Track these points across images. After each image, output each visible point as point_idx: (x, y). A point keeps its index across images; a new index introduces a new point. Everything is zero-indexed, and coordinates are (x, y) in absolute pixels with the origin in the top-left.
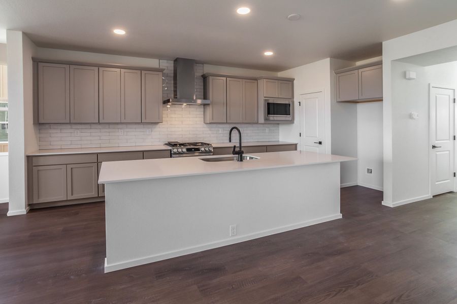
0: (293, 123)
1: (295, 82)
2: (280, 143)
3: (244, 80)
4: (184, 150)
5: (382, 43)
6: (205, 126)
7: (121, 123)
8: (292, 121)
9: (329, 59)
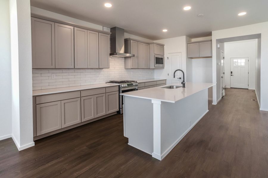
0: (164, 68)
1: (165, 46)
2: (155, 80)
3: (145, 44)
4: (127, 85)
5: (211, 32)
6: (125, 70)
7: (88, 68)
8: (163, 68)
9: (185, 36)
